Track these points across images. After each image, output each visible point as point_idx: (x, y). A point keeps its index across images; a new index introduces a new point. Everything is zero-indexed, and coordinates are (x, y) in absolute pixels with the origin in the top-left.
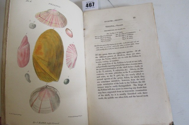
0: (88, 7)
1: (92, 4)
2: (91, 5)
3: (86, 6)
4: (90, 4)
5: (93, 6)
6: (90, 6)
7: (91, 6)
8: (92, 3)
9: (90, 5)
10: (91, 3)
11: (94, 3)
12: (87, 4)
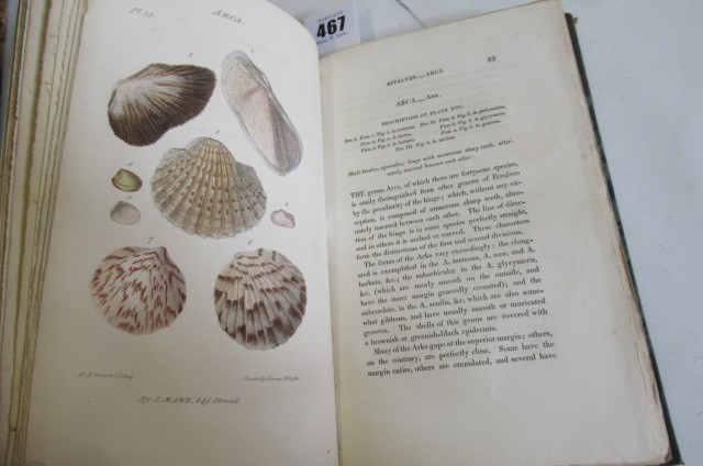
0: (323, 35)
1: (338, 23)
2: (335, 27)
3: (319, 35)
4: (329, 24)
5: (342, 28)
6: (330, 32)
7: (335, 30)
8: (336, 18)
9: (332, 28)
10: (334, 21)
11: (343, 19)
12: (322, 27)
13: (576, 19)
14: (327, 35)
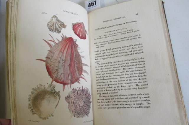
3: (89, 6)
4: (92, 3)
11: (96, 1)
12: (90, 4)
13: (164, 2)
14: (91, 6)
